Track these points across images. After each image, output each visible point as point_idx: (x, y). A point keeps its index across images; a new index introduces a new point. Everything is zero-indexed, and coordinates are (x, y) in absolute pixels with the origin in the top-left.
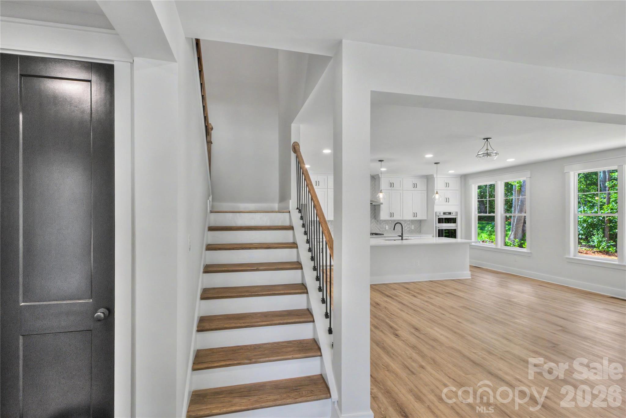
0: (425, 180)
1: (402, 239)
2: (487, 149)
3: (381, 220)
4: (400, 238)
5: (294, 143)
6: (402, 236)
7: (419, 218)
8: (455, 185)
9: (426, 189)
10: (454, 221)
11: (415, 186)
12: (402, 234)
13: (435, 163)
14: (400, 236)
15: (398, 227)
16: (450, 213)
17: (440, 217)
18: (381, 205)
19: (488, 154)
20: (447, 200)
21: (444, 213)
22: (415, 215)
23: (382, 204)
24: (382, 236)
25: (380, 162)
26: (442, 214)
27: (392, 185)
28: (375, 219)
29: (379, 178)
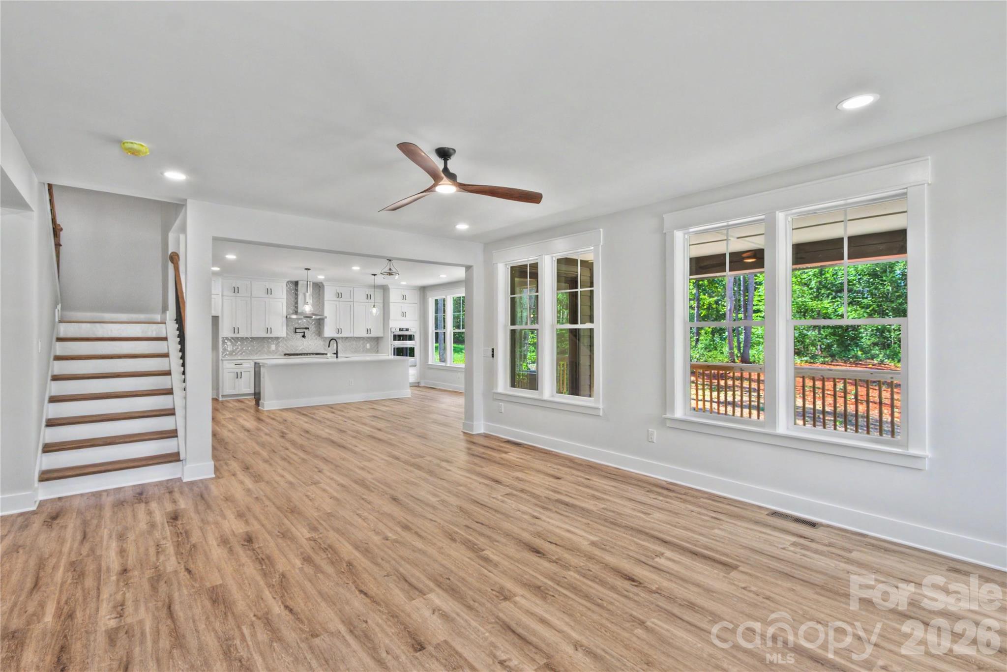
0: (382, 290)
1: (337, 357)
2: (390, 269)
3: (325, 338)
4: (335, 355)
5: (172, 253)
6: (337, 354)
7: (373, 335)
8: (413, 298)
9: (382, 301)
10: (411, 338)
11: (369, 297)
12: (337, 351)
13: (373, 275)
14: (334, 354)
15: (333, 343)
16: (407, 330)
17: (397, 334)
18: (325, 320)
19: (390, 274)
20: (404, 314)
21: (401, 330)
22: (368, 331)
23: (326, 317)
24: (325, 356)
25: (306, 271)
26: (398, 330)
27: (339, 295)
28: (319, 336)
29: (323, 286)
